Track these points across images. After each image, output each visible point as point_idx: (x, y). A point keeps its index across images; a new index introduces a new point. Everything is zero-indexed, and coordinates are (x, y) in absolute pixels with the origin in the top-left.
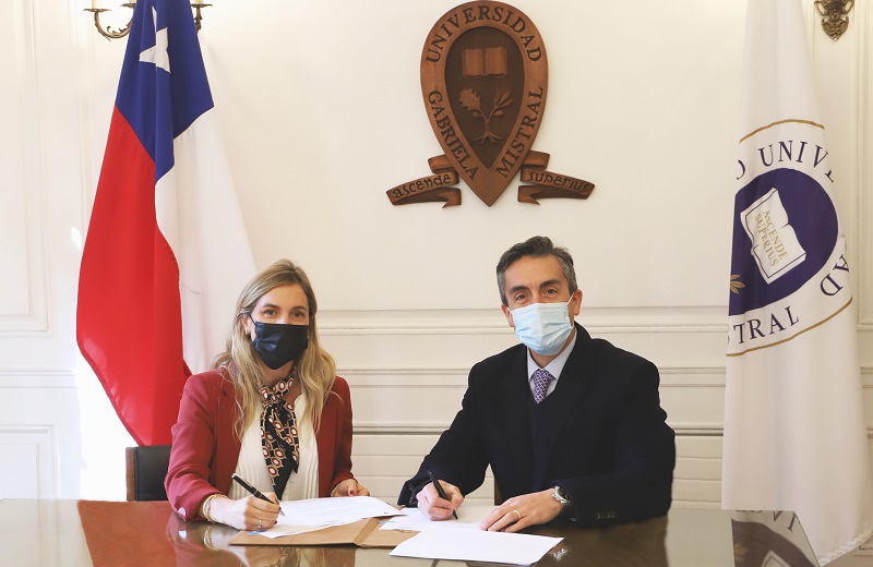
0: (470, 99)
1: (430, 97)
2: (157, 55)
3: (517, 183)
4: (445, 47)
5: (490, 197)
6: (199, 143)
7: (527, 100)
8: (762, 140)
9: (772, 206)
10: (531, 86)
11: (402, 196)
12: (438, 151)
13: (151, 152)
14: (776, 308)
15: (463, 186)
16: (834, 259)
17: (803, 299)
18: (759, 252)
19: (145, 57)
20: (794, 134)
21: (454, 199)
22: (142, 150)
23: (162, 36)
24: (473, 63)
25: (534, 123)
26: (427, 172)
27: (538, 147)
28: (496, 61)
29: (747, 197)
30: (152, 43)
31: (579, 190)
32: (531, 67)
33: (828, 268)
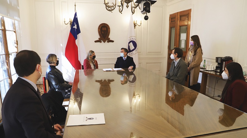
0: (103, 32)
1: (99, 32)
2: (75, 27)
3: (107, 41)
4: (100, 27)
5: (104, 42)
6: (79, 36)
7: (108, 33)
8: (131, 38)
9: (131, 43)
10: (109, 31)
11: (96, 42)
12: (99, 37)
13: (74, 37)
14: (132, 52)
15: (102, 41)
16: (137, 48)
17: (134, 52)
18: (130, 47)
19: (74, 27)
20: (133, 38)
21: (101, 42)
22: (73, 37)
23: (76, 25)
24: (103, 29)
25: (109, 35)
26: (98, 39)
27: (109, 37)
28: (105, 29)
30: (74, 26)
31: (113, 41)
32: (109, 30)
33: (136, 49)
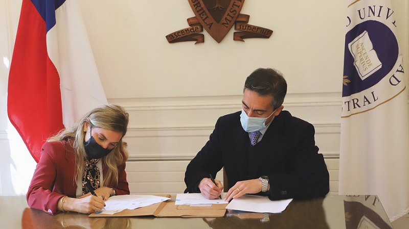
3: (233, 31)
5: (219, 39)
9: (364, 40)
11: (173, 38)
12: (192, 14)
15: (205, 33)
16: (397, 66)
18: (358, 64)
20: (376, 2)
21: (200, 40)
22: (39, 16)
26: (187, 26)
27: (244, 11)
29: (352, 35)
31: (265, 34)
33: (393, 71)
